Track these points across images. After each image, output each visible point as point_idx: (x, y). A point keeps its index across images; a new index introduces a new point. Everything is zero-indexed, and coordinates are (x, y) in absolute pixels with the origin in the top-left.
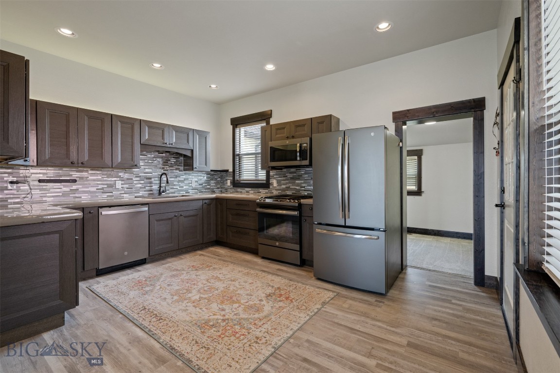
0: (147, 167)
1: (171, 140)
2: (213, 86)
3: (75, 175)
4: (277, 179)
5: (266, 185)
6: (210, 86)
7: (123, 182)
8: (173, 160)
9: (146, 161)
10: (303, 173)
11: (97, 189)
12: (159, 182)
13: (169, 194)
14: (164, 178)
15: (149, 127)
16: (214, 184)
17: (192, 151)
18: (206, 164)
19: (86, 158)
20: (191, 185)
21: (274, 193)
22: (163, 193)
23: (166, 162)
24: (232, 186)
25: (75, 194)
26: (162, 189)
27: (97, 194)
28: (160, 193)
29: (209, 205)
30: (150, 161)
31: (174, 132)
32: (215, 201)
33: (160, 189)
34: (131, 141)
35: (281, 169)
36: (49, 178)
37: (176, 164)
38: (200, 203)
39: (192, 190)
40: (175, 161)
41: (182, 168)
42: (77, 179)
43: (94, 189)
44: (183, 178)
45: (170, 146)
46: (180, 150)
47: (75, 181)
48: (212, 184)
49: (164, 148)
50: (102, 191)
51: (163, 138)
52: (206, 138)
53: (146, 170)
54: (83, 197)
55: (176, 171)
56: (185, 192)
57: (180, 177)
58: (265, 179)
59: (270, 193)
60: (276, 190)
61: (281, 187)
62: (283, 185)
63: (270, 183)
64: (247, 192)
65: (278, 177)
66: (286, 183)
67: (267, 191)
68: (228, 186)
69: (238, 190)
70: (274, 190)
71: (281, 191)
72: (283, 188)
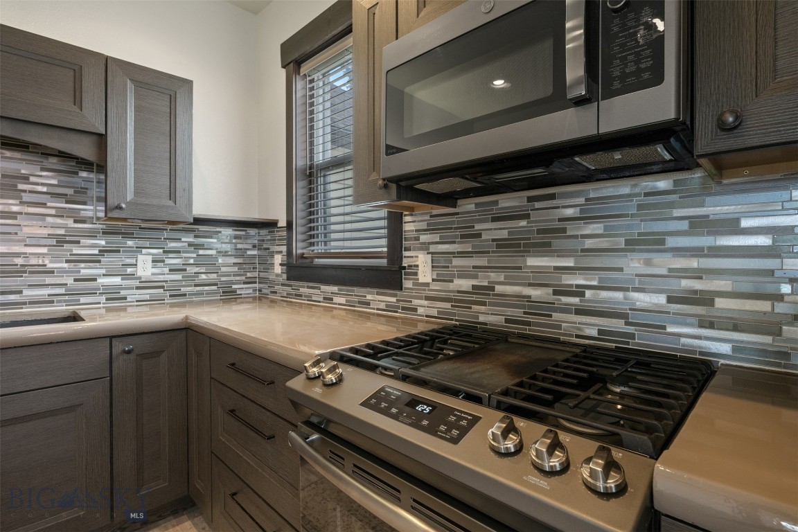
4: (432, 249)
8: (43, 181)
17: (101, 140)
18: (172, 195)
21: (420, 311)
24: (285, 276)
39: (139, 288)
44: (92, 246)
55: (59, 221)
57: (78, 242)
58: (385, 249)
59: (403, 308)
60: (427, 298)
61: (451, 286)
62: (460, 277)
63: (404, 268)
64: (325, 298)
65: (438, 240)
66: (474, 267)
67: (394, 300)
68: (277, 275)
69: (302, 290)
70: (420, 298)
71: (448, 305)
72: (459, 292)
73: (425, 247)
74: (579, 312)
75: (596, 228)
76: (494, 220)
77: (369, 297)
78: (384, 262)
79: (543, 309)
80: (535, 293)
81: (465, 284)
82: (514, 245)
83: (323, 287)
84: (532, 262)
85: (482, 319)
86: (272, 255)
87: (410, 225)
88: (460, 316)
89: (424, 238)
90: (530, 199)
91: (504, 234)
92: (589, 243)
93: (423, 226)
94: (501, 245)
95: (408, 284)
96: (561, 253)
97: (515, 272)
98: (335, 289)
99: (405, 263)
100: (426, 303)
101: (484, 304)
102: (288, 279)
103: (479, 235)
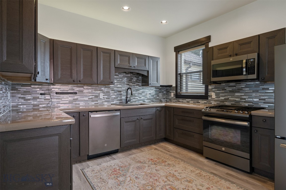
0: (119, 84)
1: (135, 64)
2: (164, 22)
3: (76, 89)
4: (215, 92)
5: (205, 97)
6: (162, 22)
7: (104, 94)
8: (135, 79)
9: (118, 79)
10: (243, 86)
11: (89, 99)
12: (126, 94)
13: (132, 102)
14: (129, 91)
15: (120, 55)
16: (162, 96)
17: (148, 71)
18: (157, 81)
19: (82, 78)
20: (146, 96)
21: (213, 103)
22: (129, 102)
23: (130, 80)
24: (175, 97)
25: (76, 102)
26: (128, 99)
27: (89, 102)
28: (127, 102)
29: (160, 111)
30: (120, 80)
31: (136, 58)
32: (164, 108)
33: (127, 99)
34: (109, 65)
35: (220, 84)
36: (61, 92)
37: (136, 81)
38: (154, 110)
39: (147, 100)
40: (136, 79)
41: (140, 84)
42: (77, 92)
43: (86, 99)
44: (141, 91)
45: (133, 68)
46: (140, 71)
47: (76, 93)
48: (160, 96)
49: (129, 70)
50: (91, 100)
51: (129, 63)
52: (157, 62)
53: (118, 86)
54: (80, 104)
55: (137, 86)
56: (142, 101)
57: (139, 90)
58: (204, 92)
59: (208, 103)
60: (214, 101)
61: (220, 99)
62: (221, 97)
63: (209, 95)
64: (187, 102)
65: (217, 90)
66: (225, 95)
67: (206, 101)
68: (172, 97)
69: (180, 100)
70: (213, 101)
71: (219, 102)
72: (221, 100)
73: (214, 91)
74: (245, 102)
75: (248, 89)
76: (229, 87)
77: (200, 101)
78: (204, 94)
79: (238, 102)
80: (237, 99)
81: (223, 98)
82: (233, 92)
83: (186, 100)
84: (236, 94)
85: (226, 104)
86: (171, 93)
87: (210, 87)
88: (222, 104)
89: (213, 90)
90: (236, 84)
91: (231, 89)
92: (246, 91)
93: (213, 87)
94: (230, 91)
95: (209, 98)
96: (242, 93)
97: (233, 96)
98: (190, 100)
99: (209, 94)
100: (213, 102)
101: (227, 101)
102: (176, 98)
103: (226, 90)
